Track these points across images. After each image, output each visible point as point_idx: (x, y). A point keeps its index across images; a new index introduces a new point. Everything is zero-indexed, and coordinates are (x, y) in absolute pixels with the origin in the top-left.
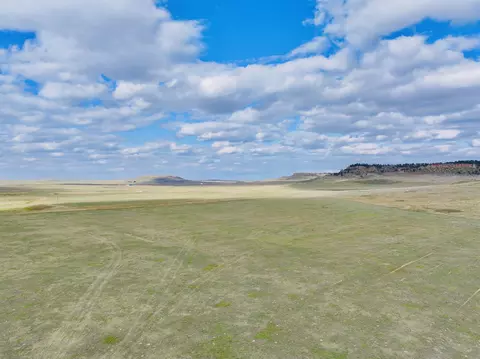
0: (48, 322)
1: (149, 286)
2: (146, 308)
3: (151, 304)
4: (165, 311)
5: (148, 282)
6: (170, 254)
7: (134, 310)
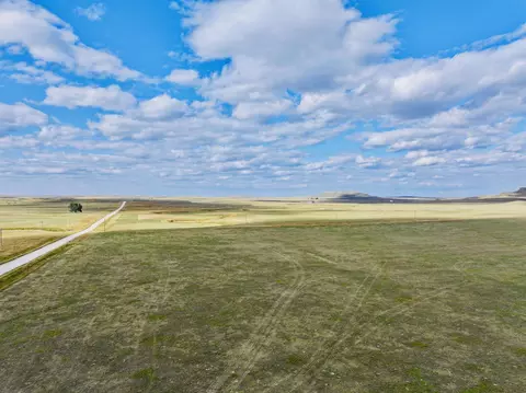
0: (239, 333)
1: (334, 310)
2: (330, 335)
3: (334, 330)
4: (350, 342)
5: (332, 306)
6: (355, 278)
7: (318, 335)
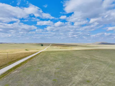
0: (75, 74)
1: (98, 70)
2: (97, 76)
3: (98, 75)
4: (103, 79)
5: (98, 69)
6: (104, 63)
7: (94, 76)
